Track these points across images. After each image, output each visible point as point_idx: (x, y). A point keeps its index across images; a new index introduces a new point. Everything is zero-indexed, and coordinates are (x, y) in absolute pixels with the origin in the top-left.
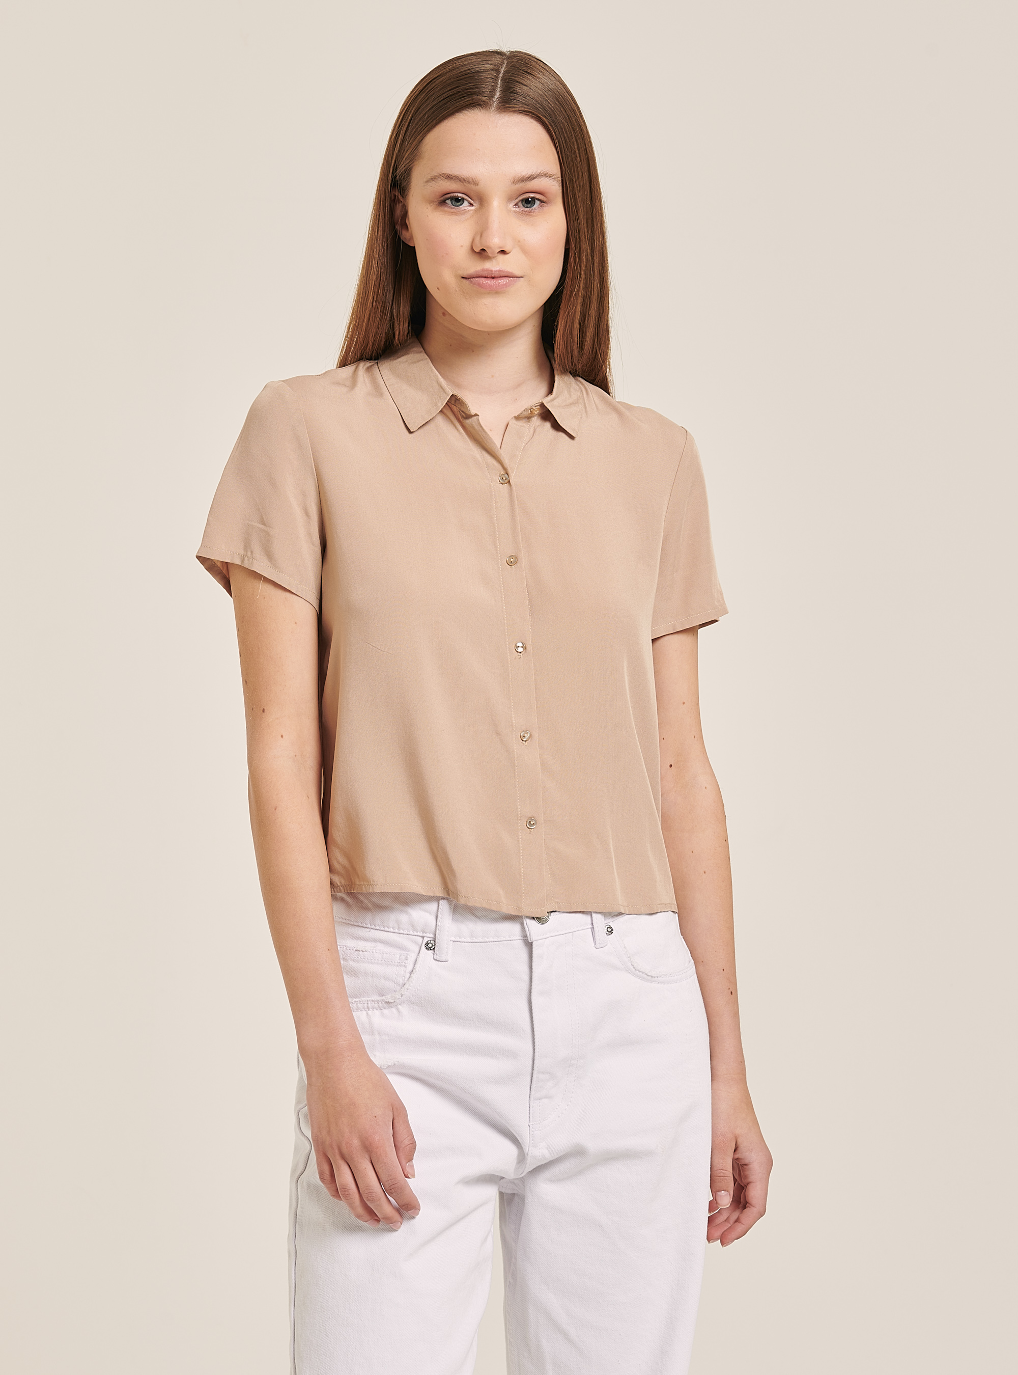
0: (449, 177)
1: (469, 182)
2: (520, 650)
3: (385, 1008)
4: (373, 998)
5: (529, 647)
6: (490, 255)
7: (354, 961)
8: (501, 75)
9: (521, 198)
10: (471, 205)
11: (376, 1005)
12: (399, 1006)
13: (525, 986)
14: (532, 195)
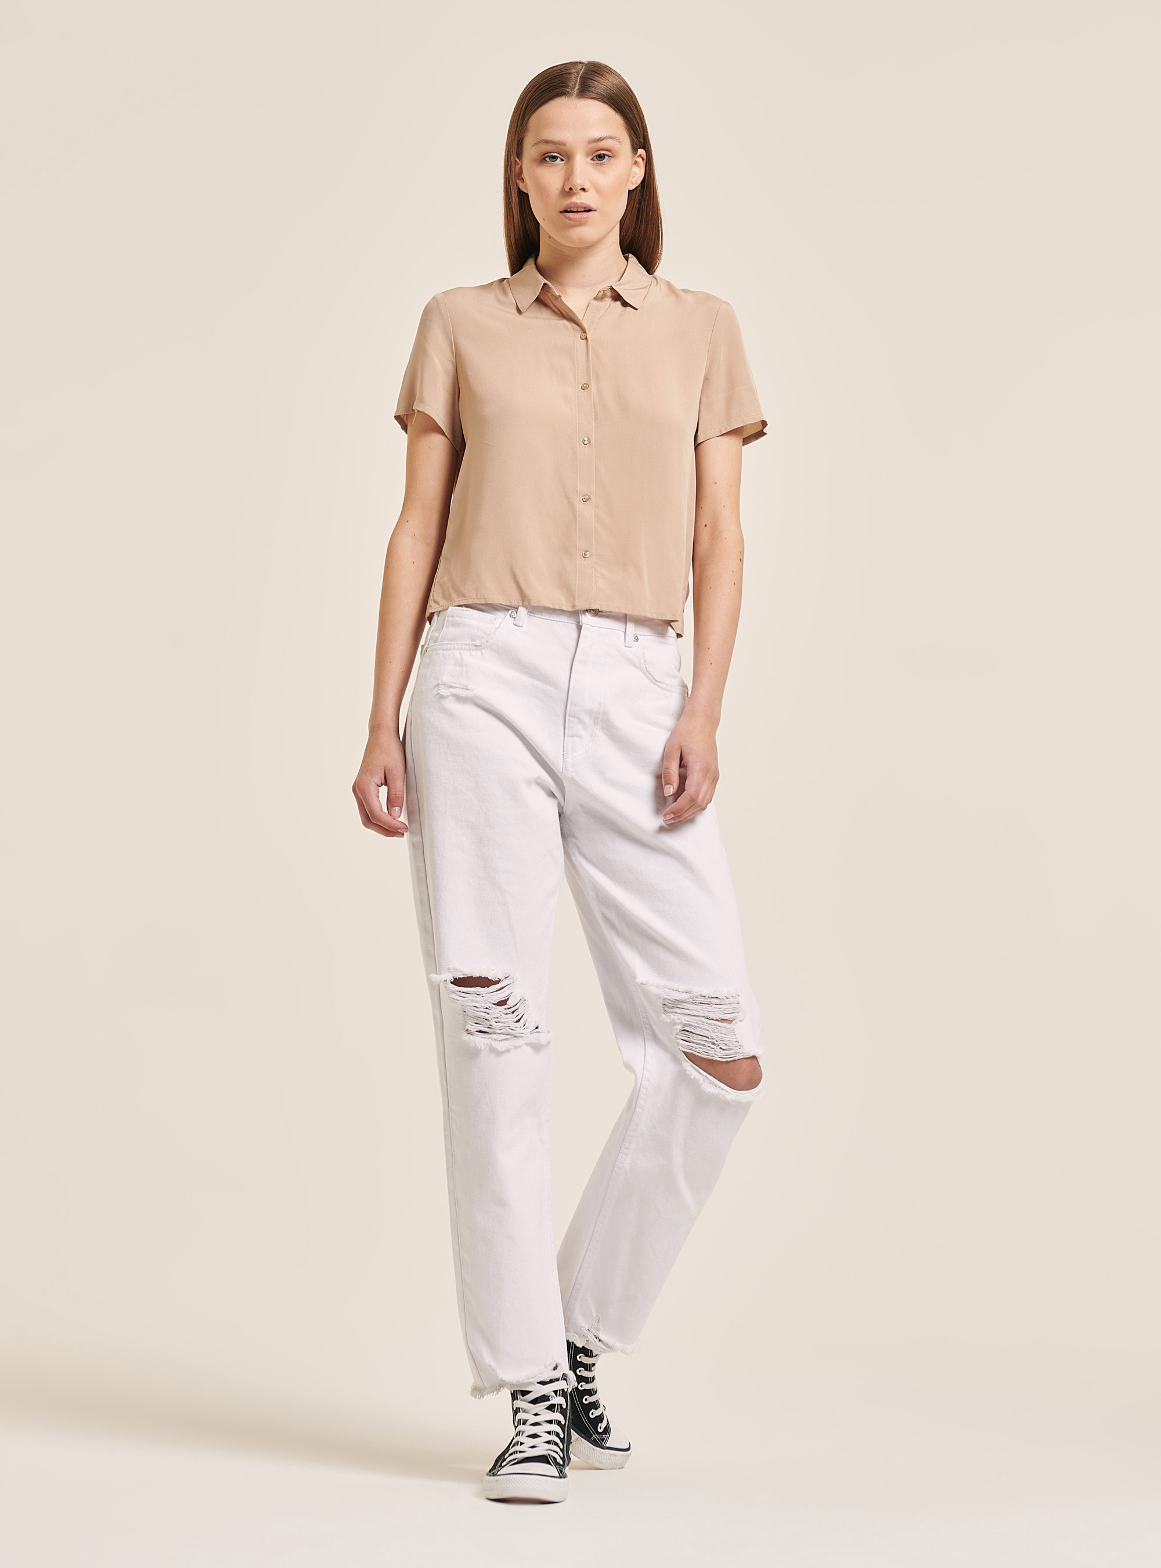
0: (547, 142)
1: (560, 144)
2: (586, 442)
3: (473, 650)
4: (466, 642)
5: (592, 441)
6: (575, 192)
7: (459, 617)
8: (580, 75)
9: (595, 154)
10: (562, 160)
11: (467, 647)
12: (483, 650)
13: (571, 655)
14: (603, 152)
